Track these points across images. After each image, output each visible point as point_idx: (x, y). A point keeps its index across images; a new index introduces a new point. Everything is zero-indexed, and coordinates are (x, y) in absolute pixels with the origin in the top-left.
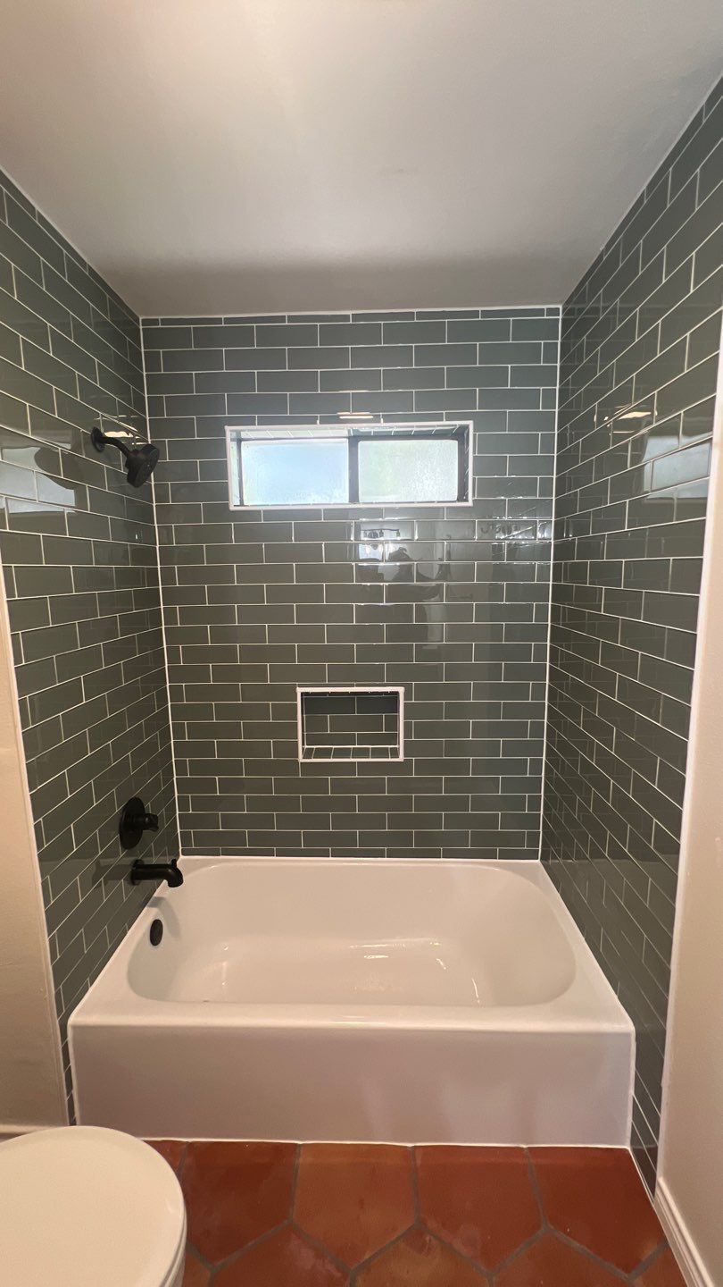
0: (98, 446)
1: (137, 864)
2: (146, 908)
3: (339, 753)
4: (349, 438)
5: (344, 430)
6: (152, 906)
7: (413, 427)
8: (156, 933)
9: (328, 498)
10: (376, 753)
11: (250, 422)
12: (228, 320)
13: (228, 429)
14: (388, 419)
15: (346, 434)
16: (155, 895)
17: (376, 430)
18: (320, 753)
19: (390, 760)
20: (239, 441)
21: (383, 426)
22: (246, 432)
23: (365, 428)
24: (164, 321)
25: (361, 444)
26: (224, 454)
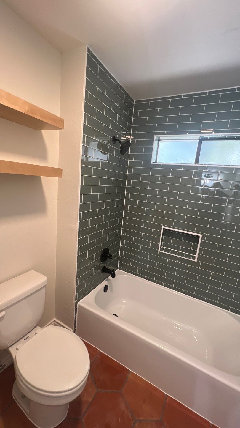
0: (114, 142)
1: (104, 267)
2: (105, 281)
3: (173, 252)
4: (199, 139)
5: (198, 136)
6: (106, 281)
7: (226, 135)
8: (106, 289)
9: (187, 161)
10: (187, 256)
11: (163, 134)
12: (162, 99)
13: (155, 136)
14: (216, 132)
15: (198, 138)
16: (108, 278)
17: (210, 136)
18: (166, 250)
19: (191, 260)
20: (159, 140)
21: (214, 135)
22: (162, 137)
23: (206, 136)
24: (142, 101)
25: (204, 142)
26: (152, 145)
